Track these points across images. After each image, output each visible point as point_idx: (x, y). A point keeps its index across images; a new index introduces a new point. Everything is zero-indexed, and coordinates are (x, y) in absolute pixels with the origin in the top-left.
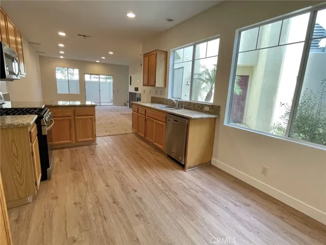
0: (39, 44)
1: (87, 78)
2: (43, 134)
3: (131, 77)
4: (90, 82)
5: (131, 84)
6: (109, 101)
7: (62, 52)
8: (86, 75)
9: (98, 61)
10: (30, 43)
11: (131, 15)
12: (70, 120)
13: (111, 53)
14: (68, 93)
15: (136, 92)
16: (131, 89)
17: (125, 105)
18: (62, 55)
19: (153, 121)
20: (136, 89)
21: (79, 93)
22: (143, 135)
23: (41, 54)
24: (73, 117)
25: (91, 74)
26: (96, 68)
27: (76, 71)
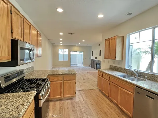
0: (52, 40)
1: (72, 53)
2: (39, 106)
3: (92, 52)
4: (73, 55)
5: (92, 55)
6: (81, 63)
7: (61, 43)
8: (71, 52)
9: (77, 45)
10: (49, 40)
11: (101, 16)
12: (61, 83)
13: (84, 41)
14: (63, 60)
15: (95, 59)
16: (93, 58)
17: (89, 66)
18: (61, 44)
19: (118, 87)
20: (96, 58)
21: (68, 60)
22: (107, 95)
23: (53, 44)
24: (63, 81)
25: (73, 51)
26: (76, 48)
27: (67, 50)
